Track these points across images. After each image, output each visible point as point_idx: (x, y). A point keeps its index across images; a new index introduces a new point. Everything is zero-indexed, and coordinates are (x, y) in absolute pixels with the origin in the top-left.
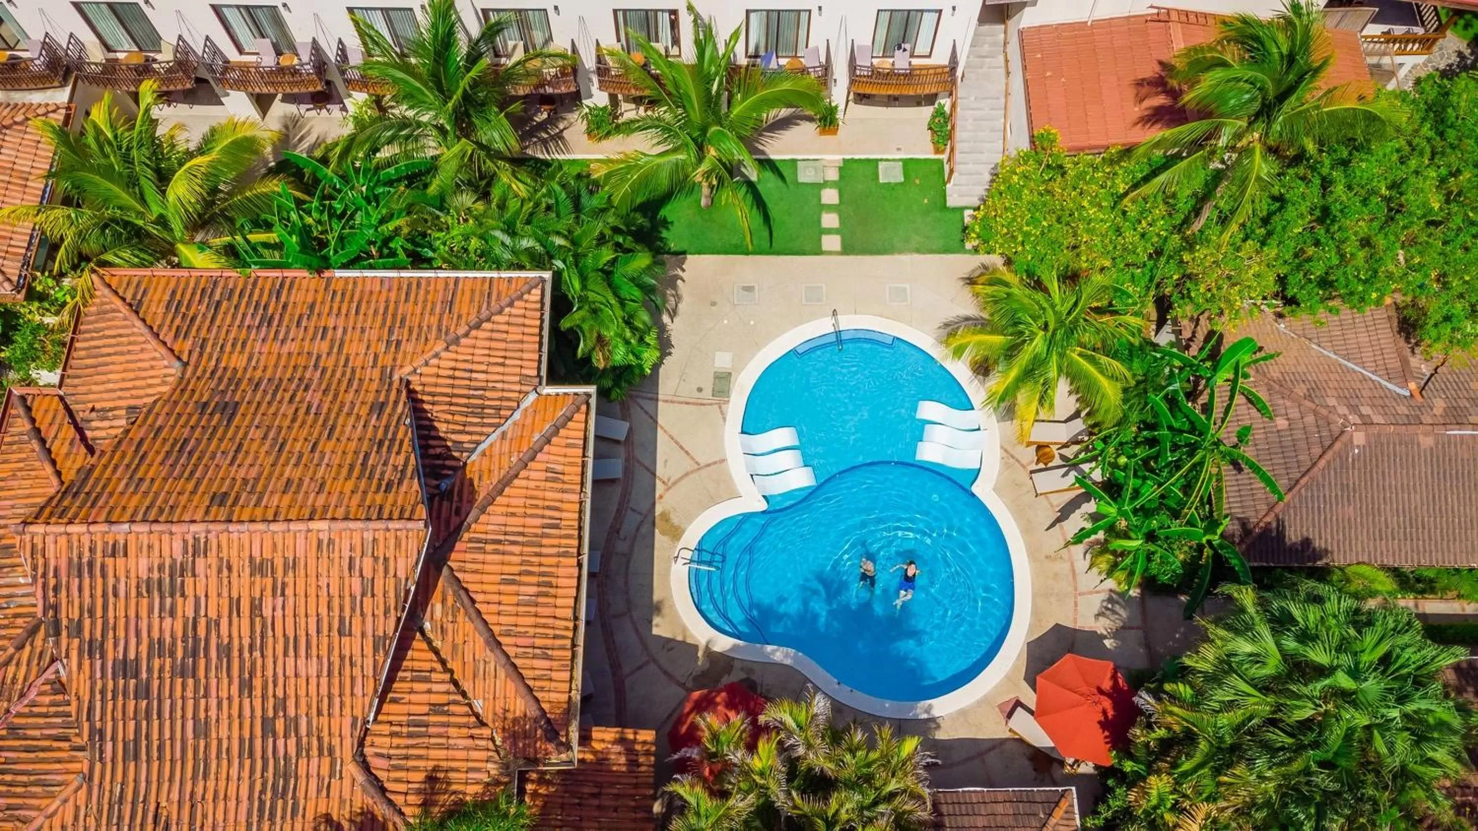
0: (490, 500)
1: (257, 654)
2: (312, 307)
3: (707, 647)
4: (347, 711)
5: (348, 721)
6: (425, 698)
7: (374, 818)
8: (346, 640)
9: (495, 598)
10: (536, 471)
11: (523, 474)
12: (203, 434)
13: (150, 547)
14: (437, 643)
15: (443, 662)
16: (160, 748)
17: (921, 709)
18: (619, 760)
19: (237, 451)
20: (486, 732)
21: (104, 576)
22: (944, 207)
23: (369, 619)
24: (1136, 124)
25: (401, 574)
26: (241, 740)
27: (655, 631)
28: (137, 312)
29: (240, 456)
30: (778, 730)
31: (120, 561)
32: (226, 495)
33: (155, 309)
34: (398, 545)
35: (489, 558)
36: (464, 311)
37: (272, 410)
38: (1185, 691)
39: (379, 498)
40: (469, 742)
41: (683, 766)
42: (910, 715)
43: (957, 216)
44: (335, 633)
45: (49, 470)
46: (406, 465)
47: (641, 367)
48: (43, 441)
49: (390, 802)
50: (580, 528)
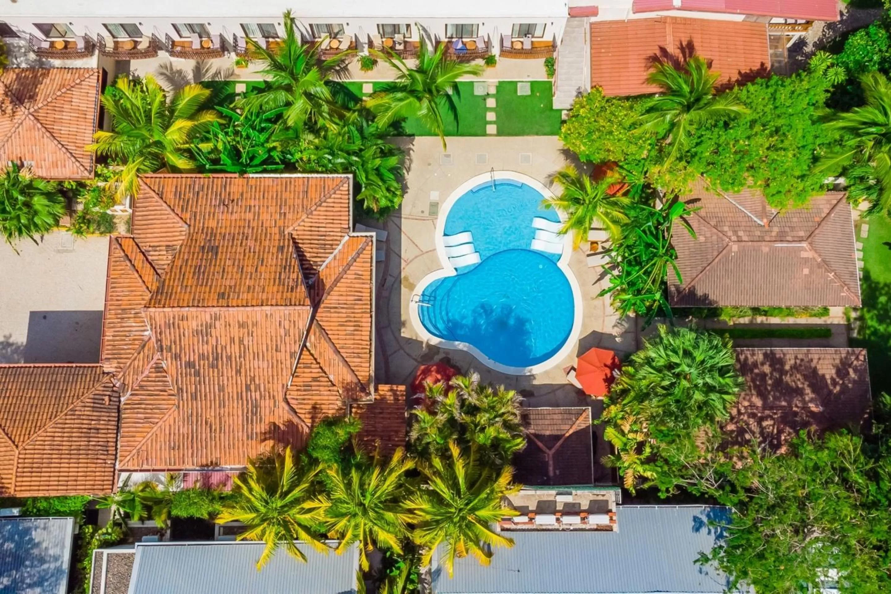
0: (331, 288)
1: (242, 359)
2: (242, 195)
3: (427, 343)
4: (280, 381)
5: (280, 386)
6: (310, 375)
7: (293, 423)
8: (279, 354)
9: (336, 332)
10: (350, 275)
11: (345, 276)
12: (206, 262)
13: (197, 317)
14: (313, 352)
15: (315, 359)
16: (205, 396)
17: (528, 371)
18: (390, 398)
19: (223, 271)
20: (335, 388)
21: (179, 328)
22: (551, 109)
23: (288, 345)
24: (643, 83)
25: (301, 327)
26: (237, 393)
27: (402, 335)
28: (162, 198)
29: (225, 275)
30: (457, 388)
31: (185, 322)
32: (223, 294)
33: (170, 196)
34: (299, 315)
35: (333, 315)
36: (313, 196)
37: (234, 250)
38: (631, 369)
39: (289, 294)
40: (329, 393)
41: (418, 402)
42: (522, 374)
43: (558, 113)
44: (274, 351)
45: (136, 275)
46: (297, 278)
47: (393, 206)
48: (130, 261)
49: (299, 417)
50: (371, 300)
